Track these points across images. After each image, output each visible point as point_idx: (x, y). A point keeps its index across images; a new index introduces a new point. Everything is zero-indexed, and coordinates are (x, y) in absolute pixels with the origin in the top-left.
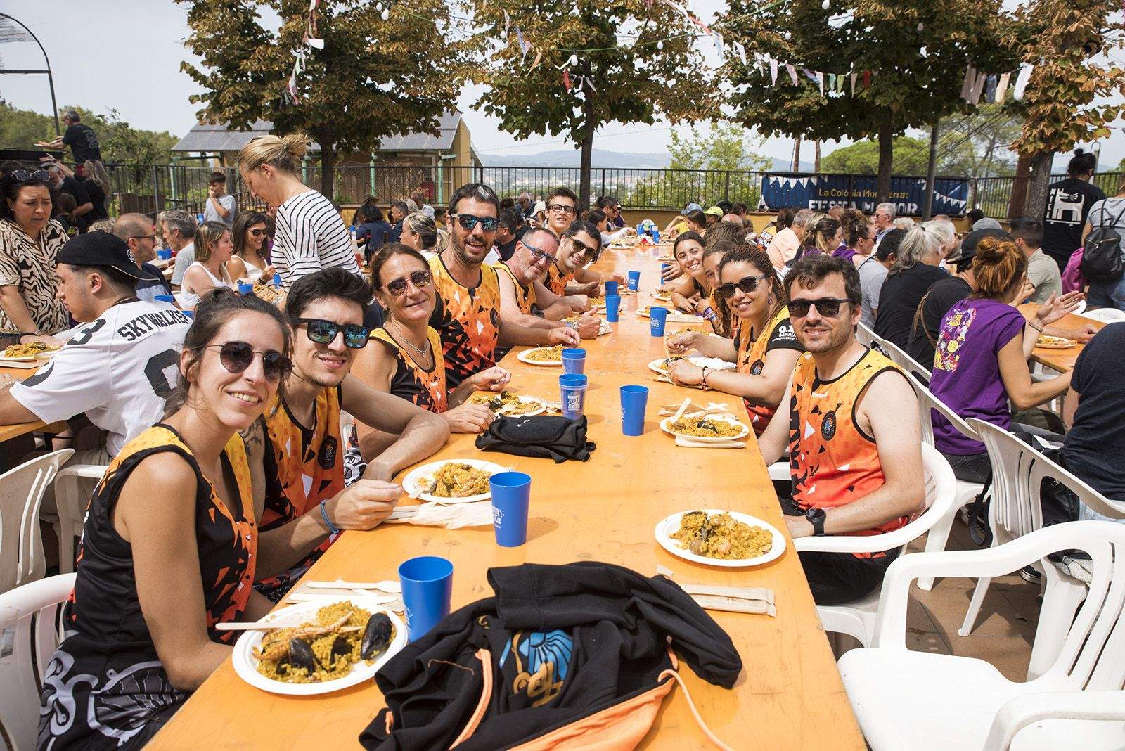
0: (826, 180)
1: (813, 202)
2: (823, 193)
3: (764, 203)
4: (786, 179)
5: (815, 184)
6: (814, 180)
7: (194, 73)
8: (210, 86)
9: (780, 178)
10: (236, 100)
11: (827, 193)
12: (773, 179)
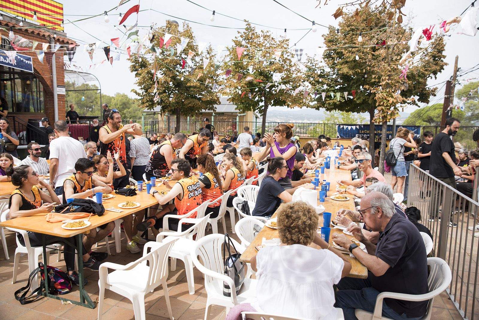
0: (362, 127)
1: (358, 135)
2: (361, 132)
3: (339, 135)
4: (347, 126)
5: (358, 128)
6: (358, 127)
7: (136, 92)
8: (141, 96)
9: (345, 126)
10: (147, 101)
11: (363, 132)
12: (342, 127)
